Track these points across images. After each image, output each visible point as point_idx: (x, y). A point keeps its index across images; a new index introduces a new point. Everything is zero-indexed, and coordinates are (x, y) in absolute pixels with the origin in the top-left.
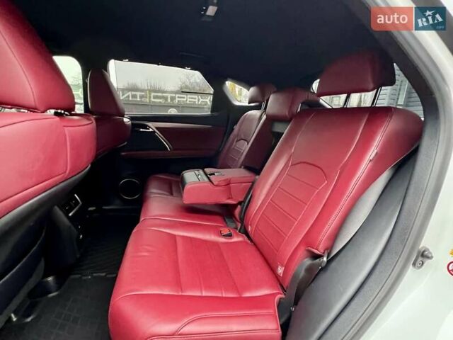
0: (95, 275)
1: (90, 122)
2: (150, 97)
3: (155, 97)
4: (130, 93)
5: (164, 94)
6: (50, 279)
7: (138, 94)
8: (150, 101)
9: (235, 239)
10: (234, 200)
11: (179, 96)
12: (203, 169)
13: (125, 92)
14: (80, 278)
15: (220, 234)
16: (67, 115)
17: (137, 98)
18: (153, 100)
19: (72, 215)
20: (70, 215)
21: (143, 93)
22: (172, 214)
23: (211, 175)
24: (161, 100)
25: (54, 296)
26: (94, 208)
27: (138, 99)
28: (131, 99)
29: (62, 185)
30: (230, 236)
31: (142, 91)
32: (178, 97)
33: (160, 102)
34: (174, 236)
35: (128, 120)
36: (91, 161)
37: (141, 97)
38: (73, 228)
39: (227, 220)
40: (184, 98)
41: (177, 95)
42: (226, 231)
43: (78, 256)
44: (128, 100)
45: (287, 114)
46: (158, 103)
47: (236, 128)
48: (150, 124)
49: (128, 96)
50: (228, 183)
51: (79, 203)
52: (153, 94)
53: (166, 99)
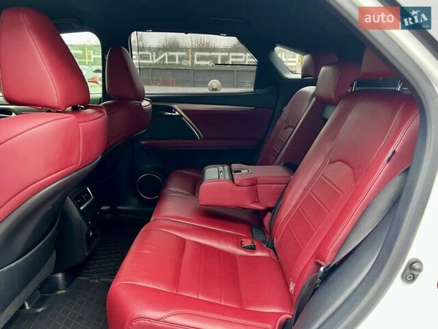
0: (101, 279)
1: (102, 114)
2: (193, 58)
3: (200, 58)
4: (166, 54)
5: (213, 54)
6: (60, 276)
7: (177, 54)
8: (192, 63)
9: (258, 254)
10: (261, 205)
11: (234, 54)
12: (230, 165)
13: (159, 52)
14: (88, 281)
15: (240, 245)
16: (82, 109)
17: (175, 60)
18: (196, 62)
19: (84, 209)
20: (82, 208)
21: (184, 54)
22: (189, 217)
23: (236, 172)
24: (208, 63)
25: (62, 294)
26: (109, 207)
27: (177, 62)
28: (167, 62)
29: (75, 173)
30: (253, 248)
31: (182, 50)
32: (233, 57)
33: (207, 65)
34: (183, 241)
35: (148, 103)
36: (101, 152)
37: (181, 59)
38: (83, 223)
39: (254, 230)
40: (241, 57)
41: (231, 54)
42: (248, 243)
43: (87, 254)
44: (164, 64)
45: (333, 96)
46: (203, 66)
47: (286, 110)
48: (175, 106)
49: (164, 59)
50: (254, 183)
51: (91, 197)
52: (197, 54)
53: (215, 59)
